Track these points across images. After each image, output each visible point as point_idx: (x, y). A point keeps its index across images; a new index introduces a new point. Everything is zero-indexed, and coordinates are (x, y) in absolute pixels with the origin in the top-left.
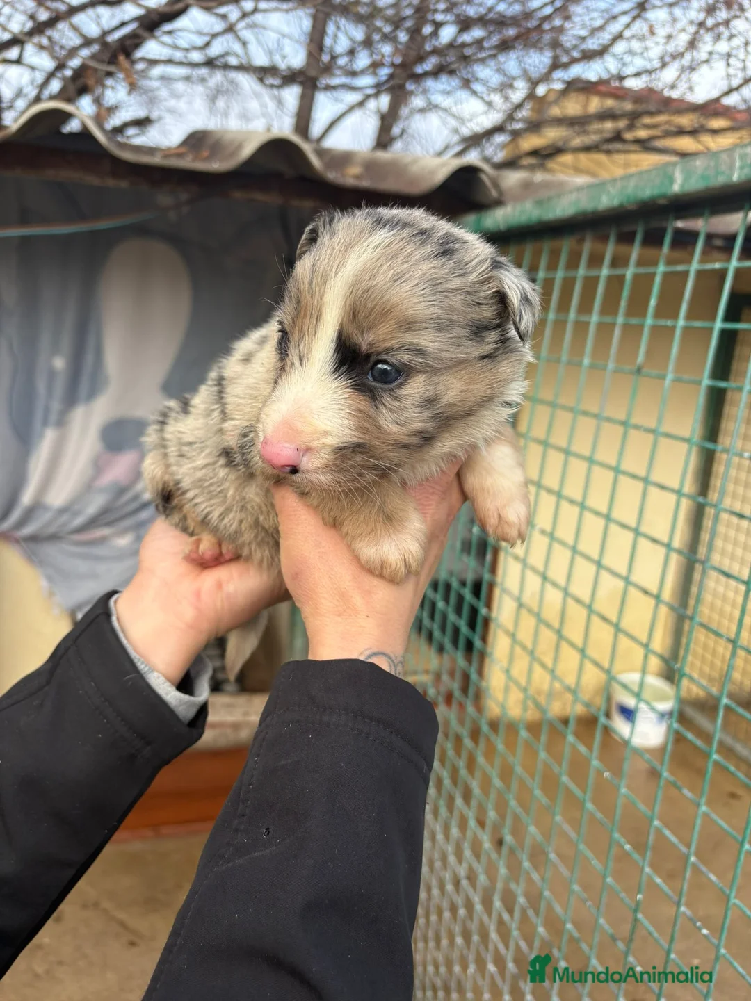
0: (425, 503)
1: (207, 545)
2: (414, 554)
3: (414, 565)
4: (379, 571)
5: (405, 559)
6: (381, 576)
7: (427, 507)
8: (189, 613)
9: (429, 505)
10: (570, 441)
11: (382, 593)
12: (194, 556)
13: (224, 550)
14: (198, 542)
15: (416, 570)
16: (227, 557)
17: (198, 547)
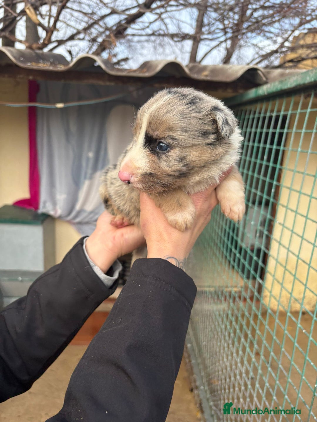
0: (197, 201)
1: (118, 219)
2: (189, 220)
3: (189, 225)
4: (175, 226)
5: (185, 222)
6: (175, 228)
7: (199, 203)
8: (110, 245)
9: (199, 202)
10: (292, 185)
11: (176, 234)
12: (113, 223)
13: (124, 221)
14: (115, 218)
15: (190, 227)
16: (126, 224)
17: (114, 219)
